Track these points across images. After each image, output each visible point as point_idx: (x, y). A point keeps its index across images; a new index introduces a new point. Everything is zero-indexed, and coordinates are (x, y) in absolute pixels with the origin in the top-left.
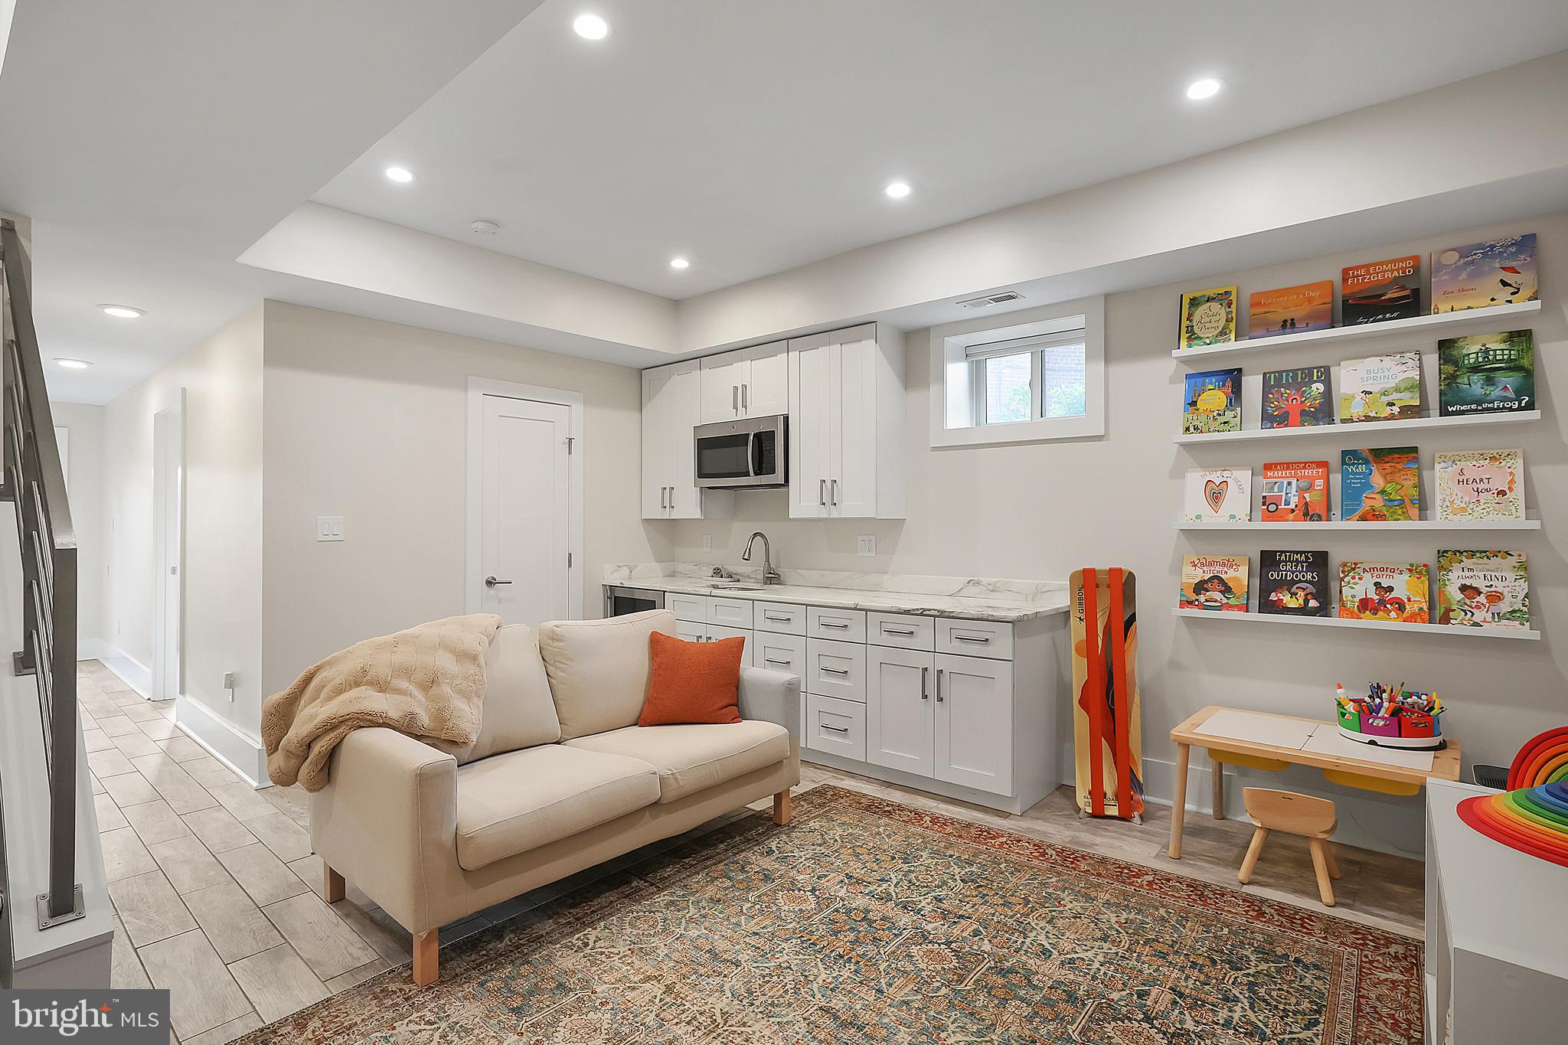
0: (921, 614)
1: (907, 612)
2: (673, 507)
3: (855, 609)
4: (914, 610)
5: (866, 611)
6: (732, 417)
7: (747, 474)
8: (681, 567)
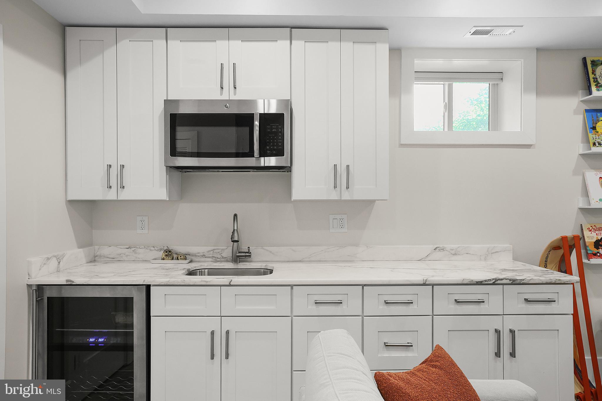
0: (494, 284)
1: (480, 283)
2: (123, 187)
3: (424, 284)
4: (486, 281)
5: (433, 285)
6: (215, 95)
7: (250, 154)
8: (106, 251)
